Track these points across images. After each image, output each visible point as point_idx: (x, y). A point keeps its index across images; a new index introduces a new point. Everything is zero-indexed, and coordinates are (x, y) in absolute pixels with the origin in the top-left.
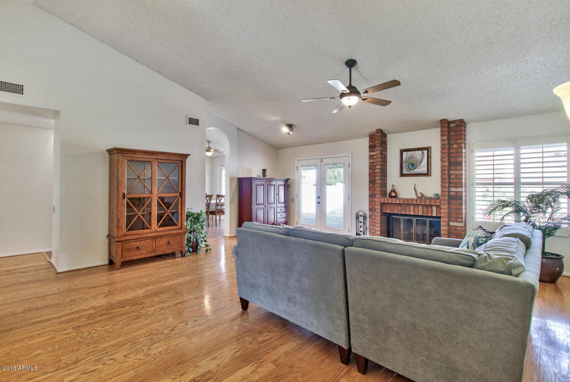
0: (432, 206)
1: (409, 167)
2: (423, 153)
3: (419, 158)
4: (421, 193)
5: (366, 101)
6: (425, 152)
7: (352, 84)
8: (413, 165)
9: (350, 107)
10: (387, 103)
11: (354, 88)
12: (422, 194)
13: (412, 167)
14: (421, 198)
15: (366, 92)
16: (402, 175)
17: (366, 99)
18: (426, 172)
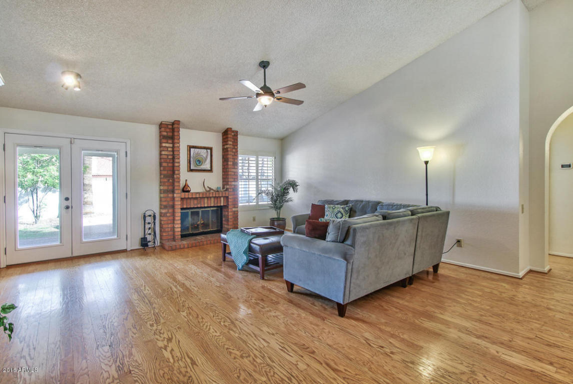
0: (220, 197)
1: (196, 164)
2: (207, 152)
3: (205, 156)
4: (208, 187)
5: (281, 100)
6: (209, 151)
7: (266, 84)
8: (199, 161)
9: (266, 106)
10: (299, 102)
11: (269, 88)
12: (210, 188)
13: (199, 163)
14: (209, 191)
15: (279, 92)
16: (191, 170)
17: (281, 99)
18: (210, 169)
